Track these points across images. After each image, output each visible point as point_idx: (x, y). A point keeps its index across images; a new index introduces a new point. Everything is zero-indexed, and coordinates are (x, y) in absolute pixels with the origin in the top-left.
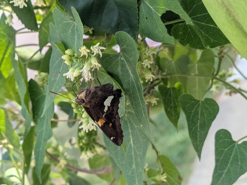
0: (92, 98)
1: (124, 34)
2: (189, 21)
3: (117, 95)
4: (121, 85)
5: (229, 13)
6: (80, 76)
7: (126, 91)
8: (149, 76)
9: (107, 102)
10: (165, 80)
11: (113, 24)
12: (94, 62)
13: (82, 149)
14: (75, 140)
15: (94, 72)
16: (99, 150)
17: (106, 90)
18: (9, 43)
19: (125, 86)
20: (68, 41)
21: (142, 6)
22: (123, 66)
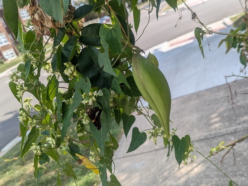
0: (92, 111)
1: (106, 89)
2: (129, 87)
3: (101, 111)
4: (102, 108)
5: (144, 87)
6: (88, 103)
7: (104, 110)
8: (111, 105)
9: (97, 114)
10: (116, 107)
11: (101, 85)
12: (94, 99)
13: (78, 132)
14: (75, 128)
15: (93, 102)
16: (85, 133)
17: (97, 109)
18: (55, 86)
19: (103, 108)
20: (83, 89)
21: (113, 80)
22: (104, 100)
